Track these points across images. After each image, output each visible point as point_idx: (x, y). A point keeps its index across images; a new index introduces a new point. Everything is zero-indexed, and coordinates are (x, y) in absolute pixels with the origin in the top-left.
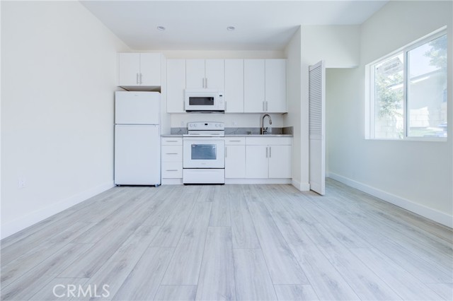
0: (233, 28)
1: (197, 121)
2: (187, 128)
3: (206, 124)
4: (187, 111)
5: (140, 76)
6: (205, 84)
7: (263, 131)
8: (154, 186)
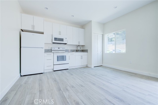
0: (73, 16)
1: (56, 47)
2: (51, 50)
3: (59, 48)
4: (53, 43)
5: (33, 26)
6: (60, 33)
7: (77, 51)
8: (42, 73)
